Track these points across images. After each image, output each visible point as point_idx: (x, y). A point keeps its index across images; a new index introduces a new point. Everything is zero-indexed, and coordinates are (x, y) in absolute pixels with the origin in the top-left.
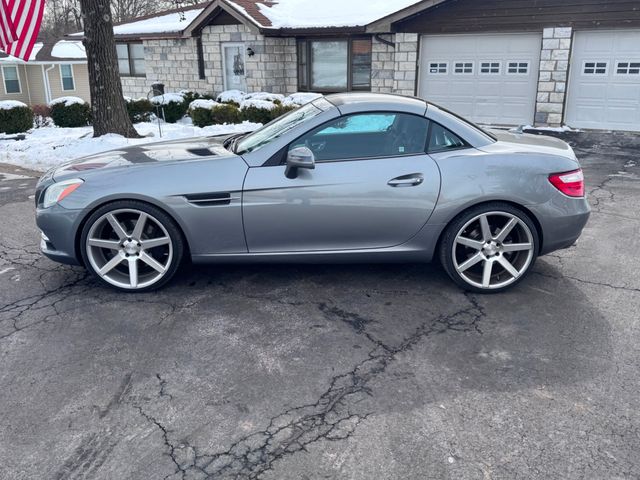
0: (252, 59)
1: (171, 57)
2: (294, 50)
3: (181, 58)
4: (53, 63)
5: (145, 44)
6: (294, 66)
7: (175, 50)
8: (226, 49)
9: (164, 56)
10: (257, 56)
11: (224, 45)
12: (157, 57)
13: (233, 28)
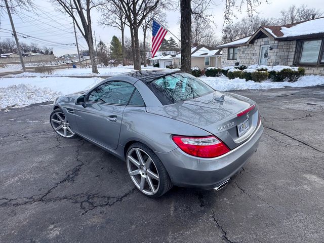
0: (271, 51)
1: (245, 52)
2: (294, 46)
3: (248, 52)
4: (219, 56)
5: (238, 48)
6: (293, 53)
7: (248, 49)
8: (262, 48)
9: (243, 52)
10: (274, 50)
11: (262, 46)
12: (241, 53)
13: (266, 39)
